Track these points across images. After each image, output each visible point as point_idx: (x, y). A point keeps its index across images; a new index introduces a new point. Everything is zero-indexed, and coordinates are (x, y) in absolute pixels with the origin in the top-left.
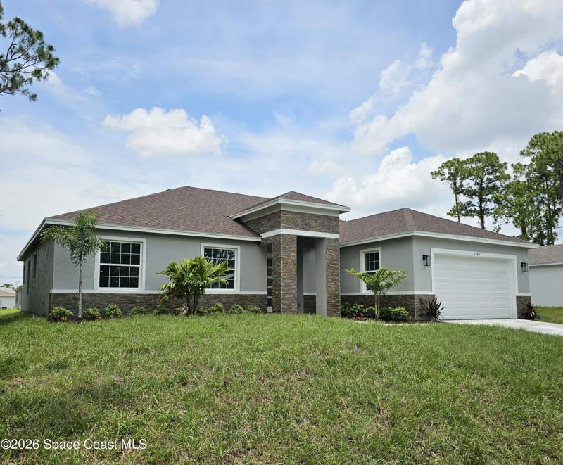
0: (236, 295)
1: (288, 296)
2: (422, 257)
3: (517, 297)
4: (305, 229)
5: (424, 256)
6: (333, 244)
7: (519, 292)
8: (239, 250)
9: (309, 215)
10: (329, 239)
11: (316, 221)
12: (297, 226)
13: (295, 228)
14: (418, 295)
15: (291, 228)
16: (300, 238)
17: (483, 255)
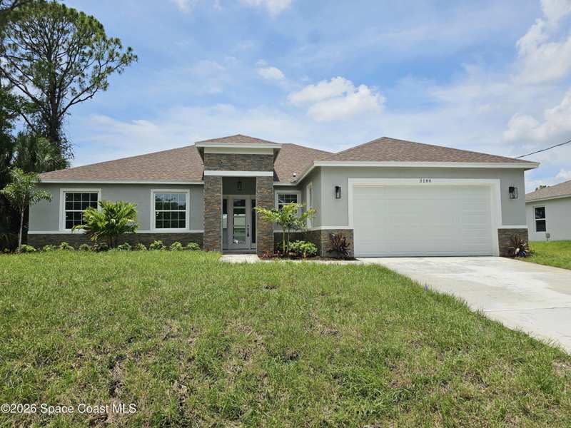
0: (186, 234)
1: (211, 234)
2: (334, 189)
3: (499, 230)
4: (231, 170)
5: (338, 189)
6: (265, 182)
7: (503, 224)
8: (189, 193)
9: (236, 155)
10: (261, 177)
11: (244, 161)
12: (221, 167)
13: (220, 169)
14: (327, 230)
15: (215, 170)
16: (225, 179)
17: (436, 182)
